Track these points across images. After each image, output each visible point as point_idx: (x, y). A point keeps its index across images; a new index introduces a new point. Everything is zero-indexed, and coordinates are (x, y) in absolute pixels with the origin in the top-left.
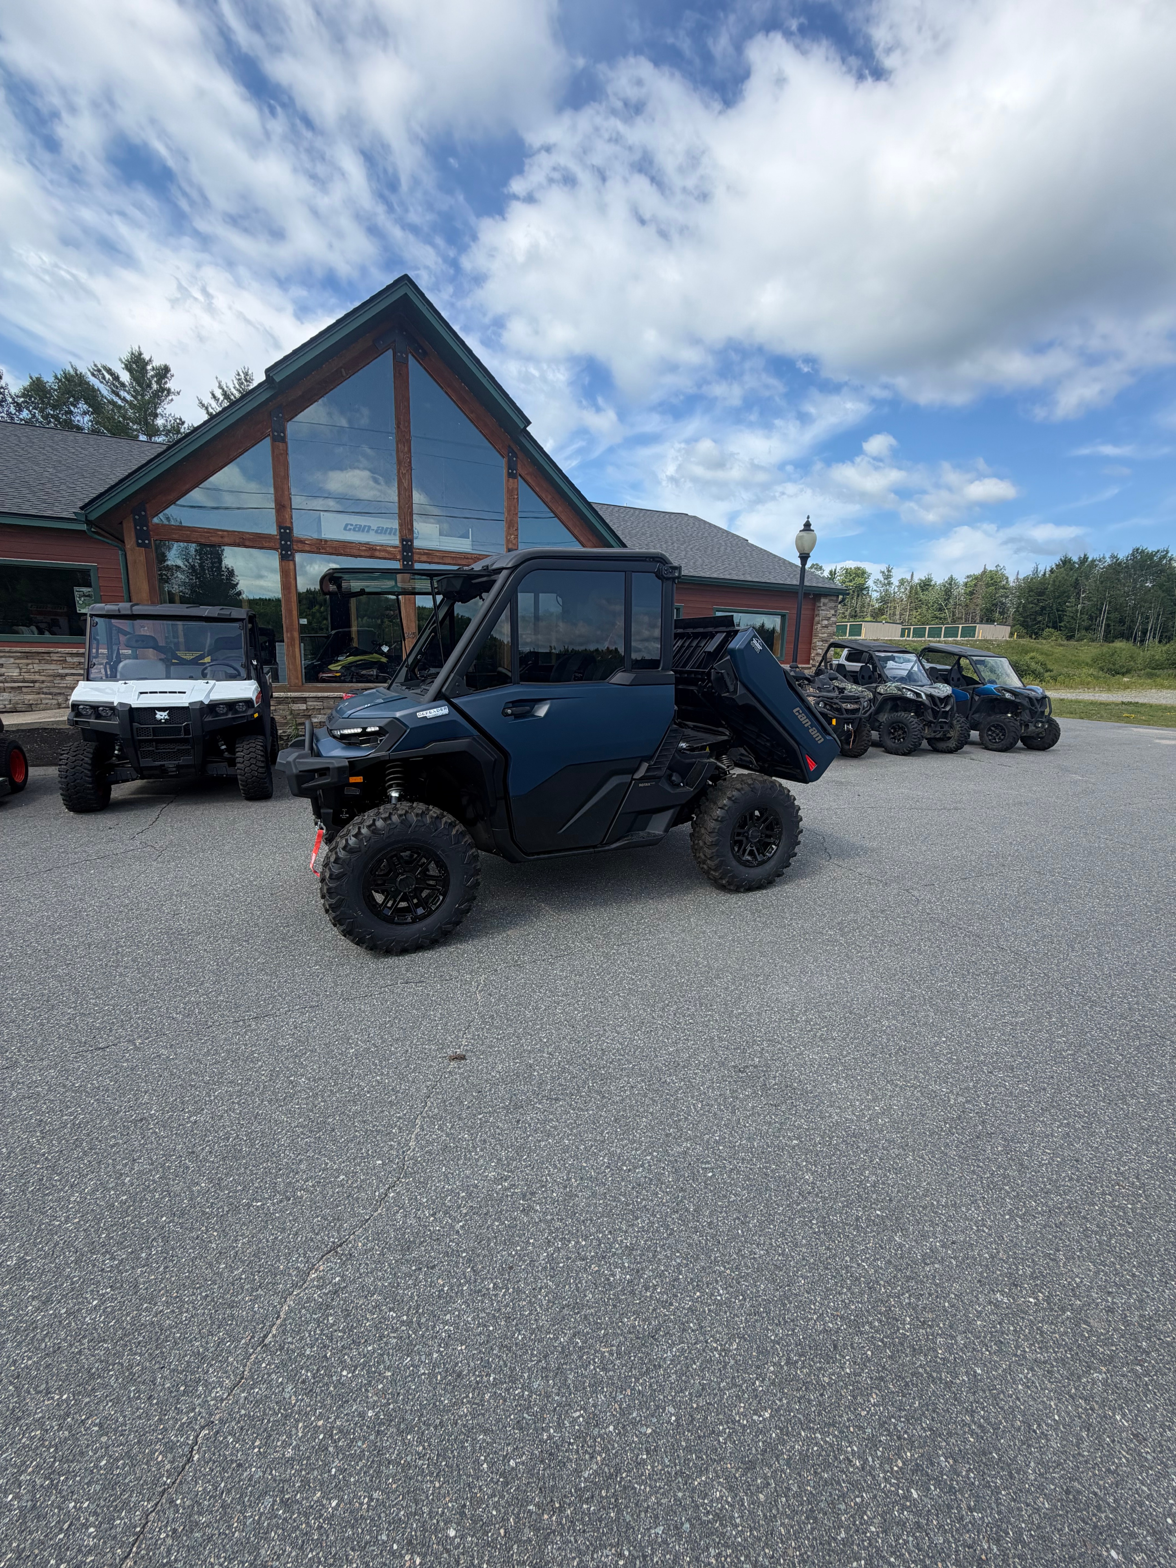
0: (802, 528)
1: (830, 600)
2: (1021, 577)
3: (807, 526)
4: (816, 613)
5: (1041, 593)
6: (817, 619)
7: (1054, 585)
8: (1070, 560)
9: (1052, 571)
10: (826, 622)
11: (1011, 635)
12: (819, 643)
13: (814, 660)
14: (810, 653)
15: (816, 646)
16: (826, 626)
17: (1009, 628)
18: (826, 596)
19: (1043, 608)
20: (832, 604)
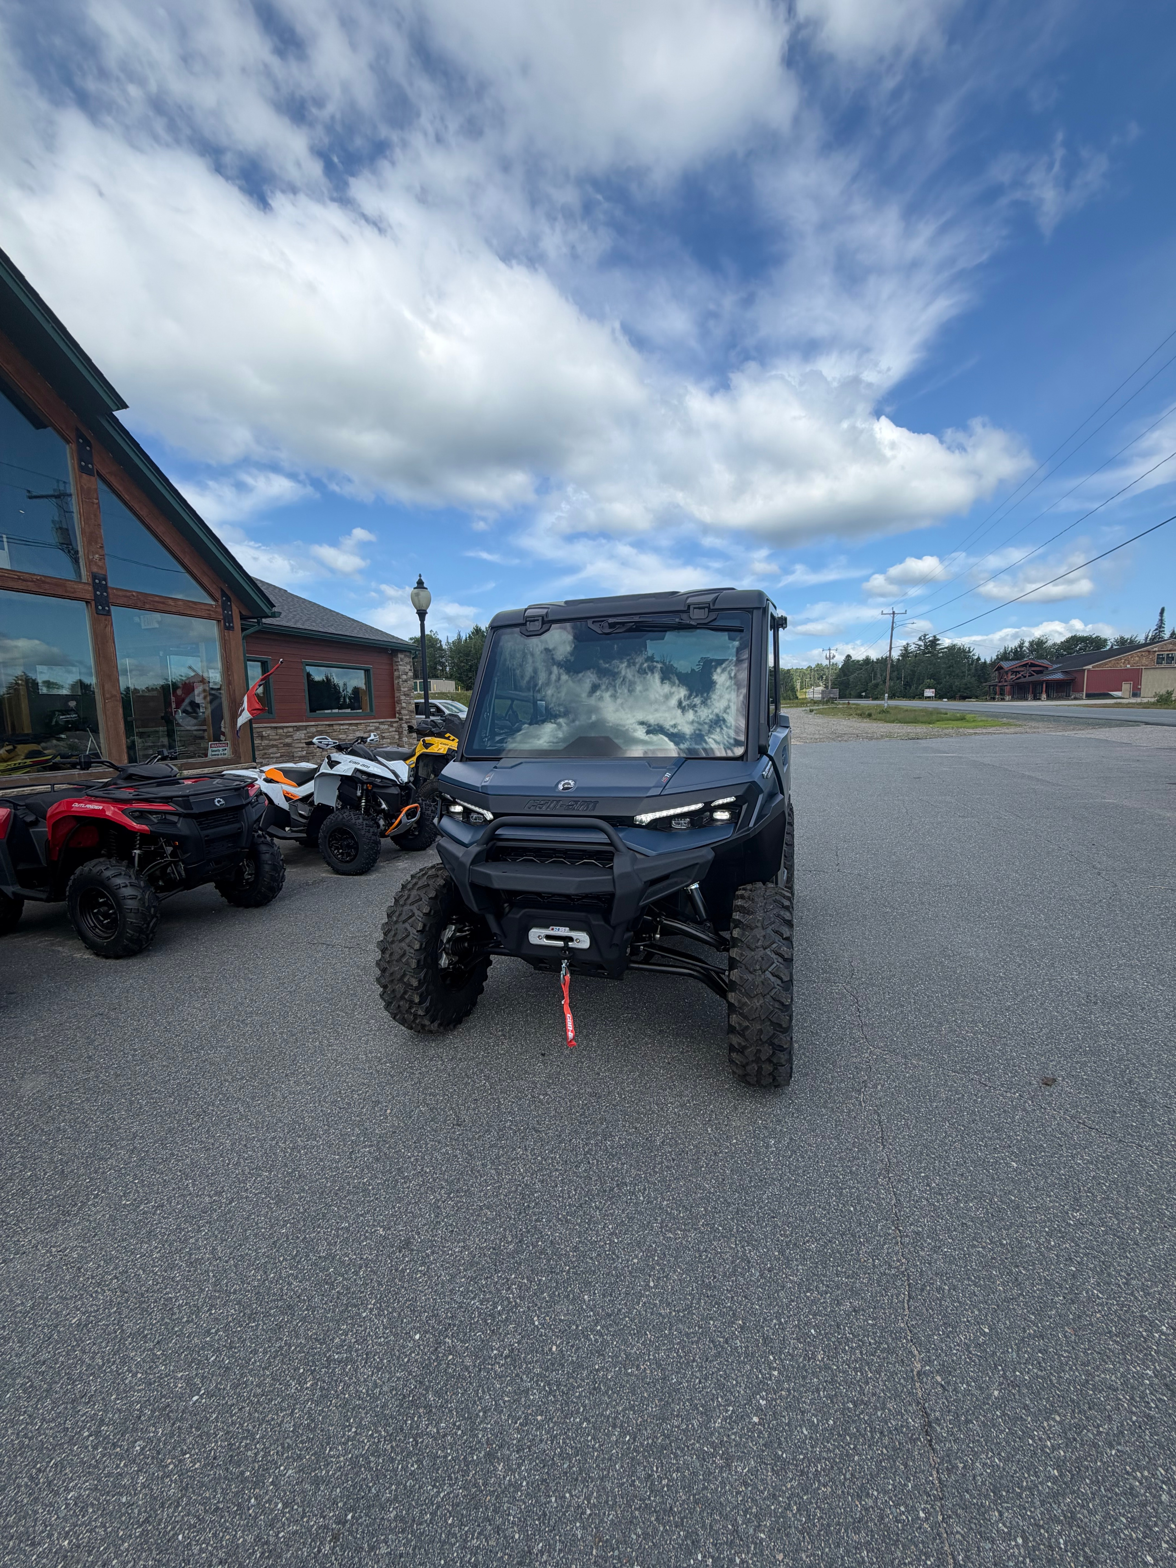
0: (416, 585)
1: (406, 656)
2: (451, 641)
3: (420, 584)
4: (395, 668)
5: (467, 655)
6: (396, 673)
7: (475, 649)
8: (480, 629)
9: (470, 636)
10: (404, 677)
11: (457, 689)
12: (403, 697)
13: (400, 713)
14: (395, 708)
15: (400, 700)
16: (406, 681)
17: (453, 682)
18: (402, 651)
19: (471, 666)
20: (407, 660)
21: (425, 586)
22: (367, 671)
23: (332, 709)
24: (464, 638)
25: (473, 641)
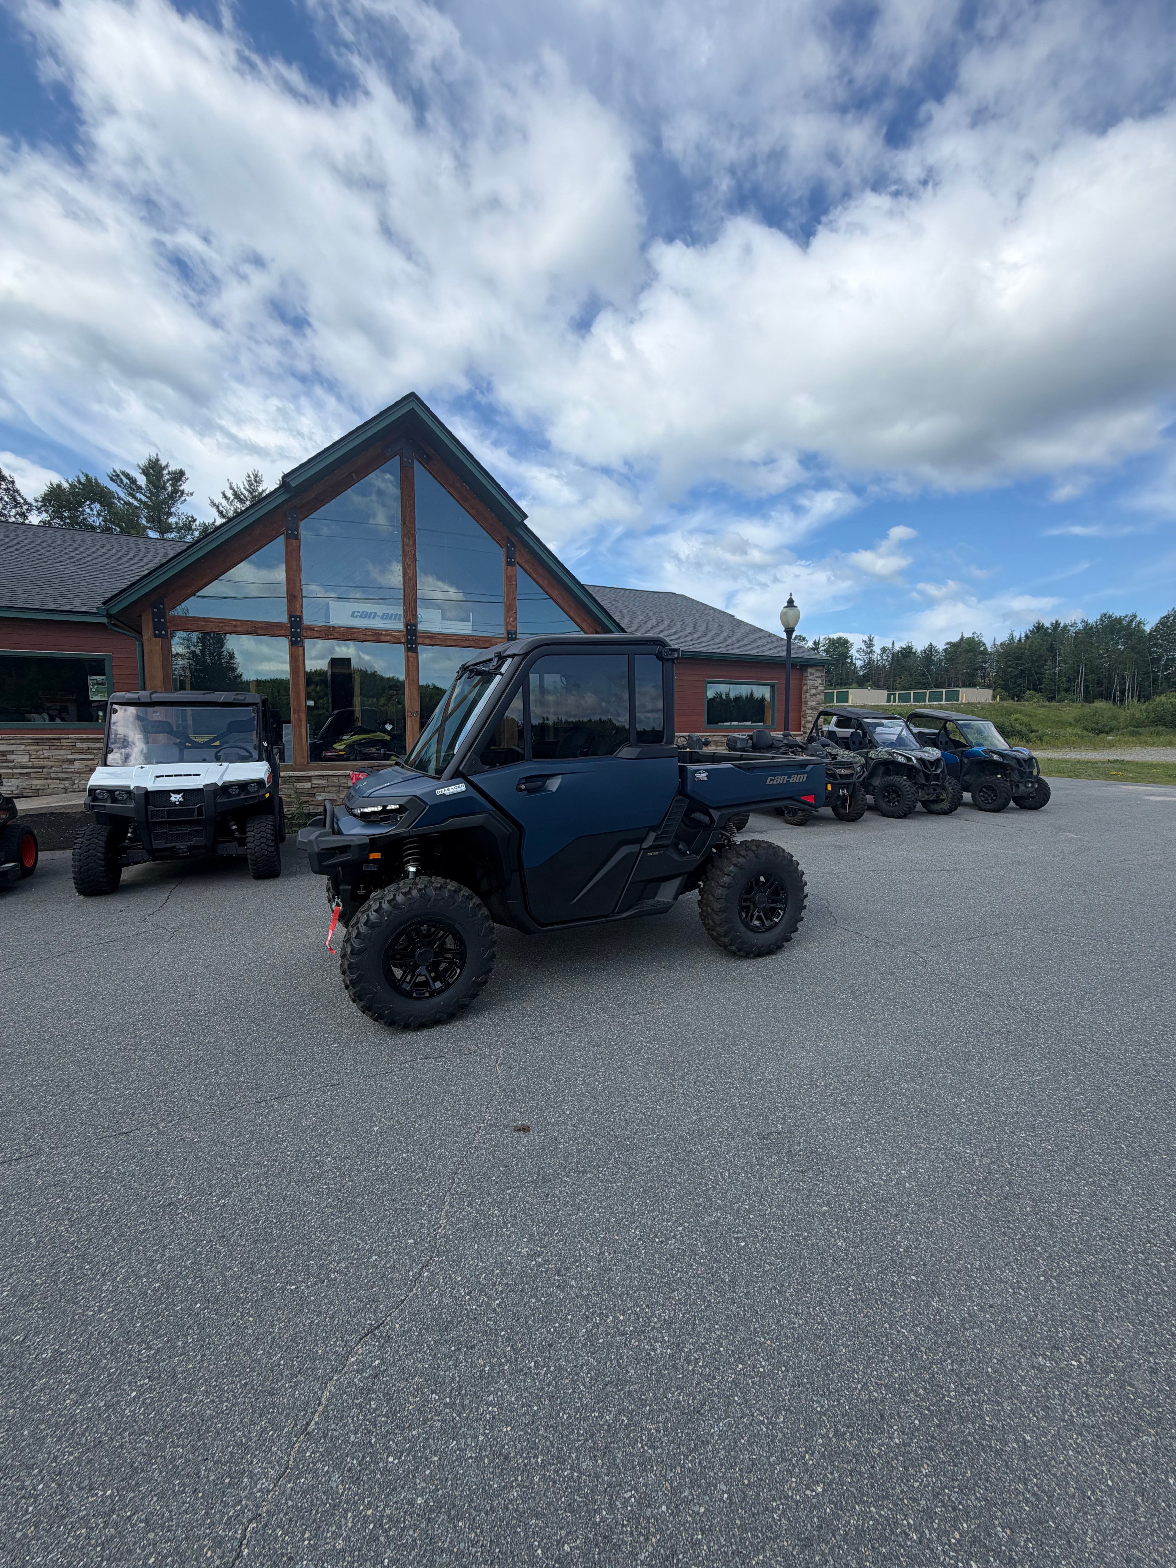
0: (786, 604)
1: (817, 670)
2: (998, 643)
3: (791, 603)
4: (804, 683)
5: (1018, 658)
6: (805, 688)
7: (1030, 649)
8: (1043, 626)
9: (1027, 636)
10: (814, 691)
11: (994, 698)
12: (809, 712)
13: (805, 727)
14: (800, 721)
15: (806, 714)
16: (815, 695)
17: (991, 691)
18: (812, 666)
19: (1022, 671)
20: (819, 674)
21: (795, 604)
22: (772, 686)
23: (731, 721)
24: (1017, 638)
25: (1030, 640)
